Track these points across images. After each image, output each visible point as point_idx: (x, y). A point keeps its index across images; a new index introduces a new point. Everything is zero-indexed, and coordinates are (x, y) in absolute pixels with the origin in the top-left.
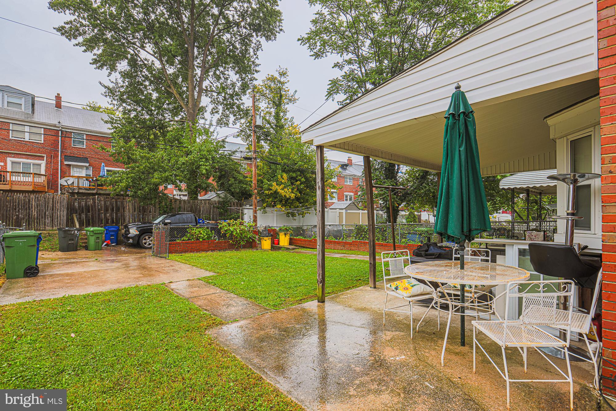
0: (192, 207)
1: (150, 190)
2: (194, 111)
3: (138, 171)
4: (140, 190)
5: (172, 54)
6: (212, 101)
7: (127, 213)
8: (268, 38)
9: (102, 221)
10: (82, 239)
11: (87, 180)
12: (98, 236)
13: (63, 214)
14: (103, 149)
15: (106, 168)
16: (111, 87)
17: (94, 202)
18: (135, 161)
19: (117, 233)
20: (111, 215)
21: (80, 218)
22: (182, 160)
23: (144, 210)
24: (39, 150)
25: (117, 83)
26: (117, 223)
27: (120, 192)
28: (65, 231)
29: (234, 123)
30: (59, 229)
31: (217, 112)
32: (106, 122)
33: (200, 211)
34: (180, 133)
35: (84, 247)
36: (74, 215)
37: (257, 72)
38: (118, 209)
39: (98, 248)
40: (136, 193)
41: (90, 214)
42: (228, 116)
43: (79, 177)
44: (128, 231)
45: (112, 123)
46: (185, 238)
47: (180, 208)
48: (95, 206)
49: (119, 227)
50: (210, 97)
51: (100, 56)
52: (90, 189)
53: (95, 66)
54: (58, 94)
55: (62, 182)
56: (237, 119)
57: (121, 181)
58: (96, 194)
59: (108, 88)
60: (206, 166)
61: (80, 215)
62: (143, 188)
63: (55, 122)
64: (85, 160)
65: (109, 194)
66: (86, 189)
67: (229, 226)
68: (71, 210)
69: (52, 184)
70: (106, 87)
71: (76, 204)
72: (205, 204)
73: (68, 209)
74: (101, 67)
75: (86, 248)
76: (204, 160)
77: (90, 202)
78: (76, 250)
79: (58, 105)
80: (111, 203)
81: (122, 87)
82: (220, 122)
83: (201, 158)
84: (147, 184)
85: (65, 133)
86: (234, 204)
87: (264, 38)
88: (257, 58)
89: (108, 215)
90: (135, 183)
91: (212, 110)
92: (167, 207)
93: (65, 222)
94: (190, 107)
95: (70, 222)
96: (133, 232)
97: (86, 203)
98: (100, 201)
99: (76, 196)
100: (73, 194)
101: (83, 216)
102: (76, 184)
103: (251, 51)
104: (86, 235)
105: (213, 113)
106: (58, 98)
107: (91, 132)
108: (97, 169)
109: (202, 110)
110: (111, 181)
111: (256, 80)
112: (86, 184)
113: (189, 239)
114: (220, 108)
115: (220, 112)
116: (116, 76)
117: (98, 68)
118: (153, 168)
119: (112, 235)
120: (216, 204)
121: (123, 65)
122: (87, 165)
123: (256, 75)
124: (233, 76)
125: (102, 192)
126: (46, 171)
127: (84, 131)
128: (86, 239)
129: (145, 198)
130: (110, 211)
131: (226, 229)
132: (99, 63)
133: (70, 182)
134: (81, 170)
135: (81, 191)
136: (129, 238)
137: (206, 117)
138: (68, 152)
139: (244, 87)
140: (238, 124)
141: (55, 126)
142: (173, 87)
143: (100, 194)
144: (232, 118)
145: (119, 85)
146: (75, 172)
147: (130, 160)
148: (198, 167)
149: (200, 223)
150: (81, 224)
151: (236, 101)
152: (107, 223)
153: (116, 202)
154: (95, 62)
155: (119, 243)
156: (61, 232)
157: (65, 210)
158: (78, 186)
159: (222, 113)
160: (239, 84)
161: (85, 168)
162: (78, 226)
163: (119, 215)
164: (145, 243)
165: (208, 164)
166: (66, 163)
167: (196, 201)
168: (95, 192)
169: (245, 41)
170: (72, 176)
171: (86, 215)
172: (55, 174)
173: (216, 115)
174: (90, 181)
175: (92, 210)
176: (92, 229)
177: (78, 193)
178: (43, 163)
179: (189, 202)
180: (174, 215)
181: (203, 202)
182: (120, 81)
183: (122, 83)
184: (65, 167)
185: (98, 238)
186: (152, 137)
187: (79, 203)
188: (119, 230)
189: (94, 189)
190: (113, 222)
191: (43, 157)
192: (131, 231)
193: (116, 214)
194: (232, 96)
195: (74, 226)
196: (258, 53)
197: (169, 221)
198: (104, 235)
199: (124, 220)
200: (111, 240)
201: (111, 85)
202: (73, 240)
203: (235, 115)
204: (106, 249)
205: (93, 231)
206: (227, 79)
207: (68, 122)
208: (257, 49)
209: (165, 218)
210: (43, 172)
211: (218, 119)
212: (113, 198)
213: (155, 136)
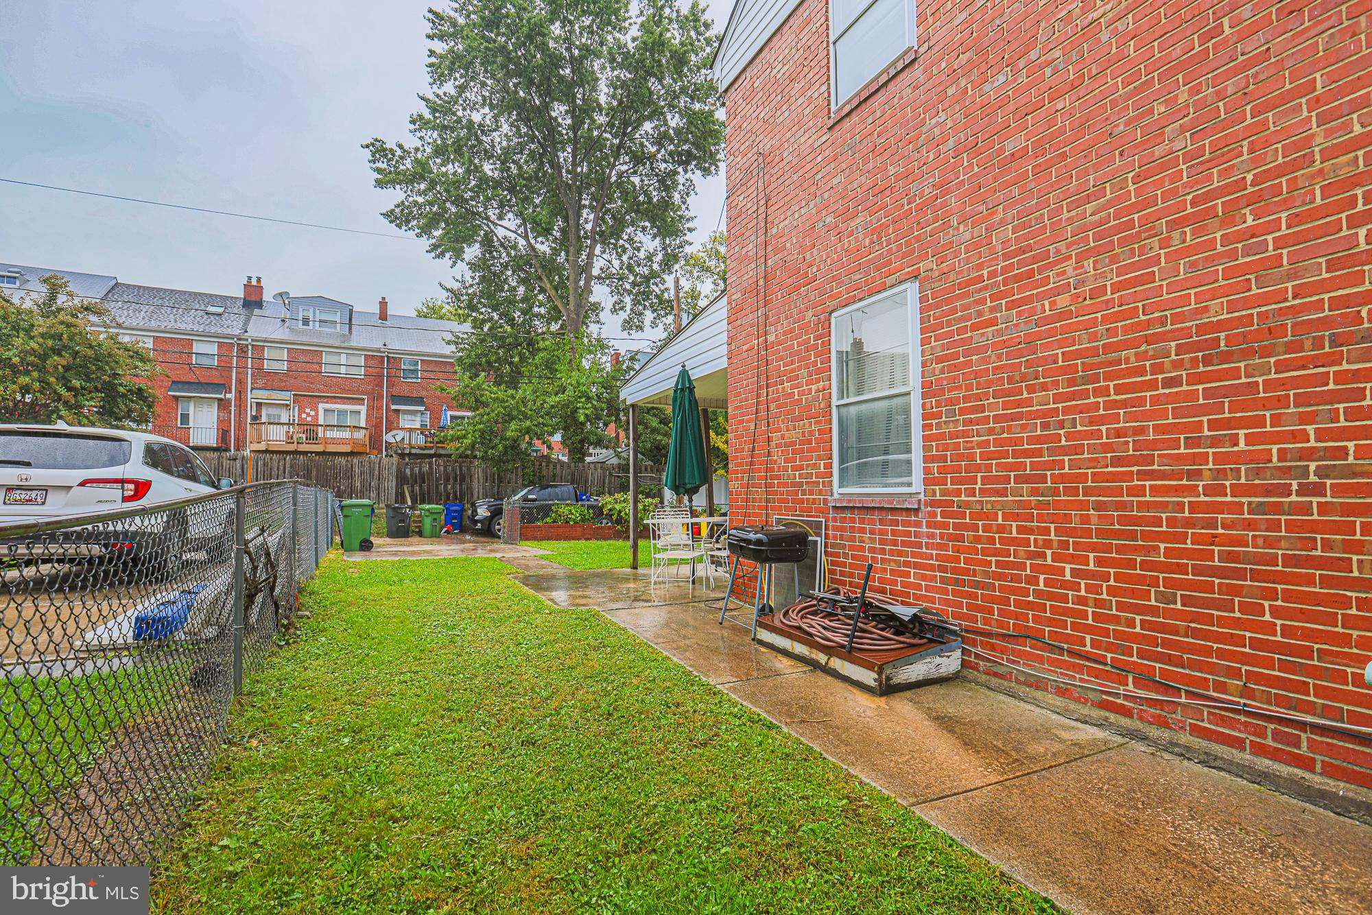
0: (573, 475)
1: (505, 448)
2: (578, 316)
3: (489, 421)
4: (493, 448)
5: (542, 228)
6: (612, 292)
7: (475, 484)
8: (706, 172)
9: (441, 496)
10: (415, 522)
11: (422, 433)
12: (435, 516)
13: (391, 485)
14: (442, 389)
15: (449, 413)
16: (455, 288)
17: (431, 468)
18: (485, 405)
19: (462, 515)
20: (453, 487)
21: (413, 491)
22: (552, 400)
23: (500, 480)
24: (358, 390)
25: (463, 282)
26: (461, 500)
27: (463, 452)
28: (395, 509)
29: (654, 324)
30: (388, 506)
31: (622, 309)
32: (449, 343)
33: (586, 481)
34: (556, 353)
35: (417, 533)
36: (405, 487)
37: (690, 230)
38: (463, 479)
39: (435, 535)
40: (486, 452)
41: (425, 486)
42: (642, 314)
43: (410, 430)
44: (475, 512)
45: (456, 343)
46: (548, 520)
47: (554, 476)
48: (432, 473)
49: (464, 505)
50: (608, 285)
51: (441, 238)
52: (426, 448)
53: (433, 254)
54: (384, 298)
55: (388, 437)
56: (658, 317)
57: (464, 437)
58: (435, 455)
59: (451, 291)
60: (586, 408)
61: (412, 486)
62: (496, 445)
63: (379, 345)
64: (419, 401)
65: (450, 456)
66: (421, 448)
67: (616, 502)
68: (401, 479)
69: (375, 441)
70: (448, 290)
71: (408, 471)
72: (596, 469)
73: (397, 478)
74: (442, 254)
75: (420, 534)
76: (583, 400)
77: (426, 468)
78: (408, 537)
79: (383, 316)
80: (453, 468)
81: (471, 286)
82: (627, 325)
83: (580, 397)
84: (502, 439)
85: (392, 360)
86: (646, 469)
87: (698, 173)
88: (687, 208)
89: (449, 487)
90: (485, 438)
91: (614, 306)
92: (534, 475)
93: (394, 496)
94: (572, 309)
95: (400, 497)
96: (483, 512)
97: (420, 469)
98: (439, 466)
99: (407, 459)
100: (402, 455)
101: (417, 488)
102: (407, 441)
103: (677, 196)
104: (420, 516)
105: (616, 310)
106: (383, 304)
107: (428, 356)
108: (436, 417)
109: (596, 307)
110: (452, 436)
111: (691, 244)
112: (420, 440)
113: (554, 522)
114: (628, 300)
115: (628, 308)
116: (462, 267)
117: (438, 257)
118: (508, 415)
119: (455, 518)
120: (614, 469)
121: (472, 252)
122: (422, 408)
123: (689, 237)
124: (649, 243)
125: (442, 452)
126: (367, 421)
127: (419, 355)
128: (420, 522)
129: (499, 461)
130: (451, 481)
131: (609, 507)
132: (437, 250)
133: (399, 438)
134: (413, 418)
135: (413, 451)
136: (476, 522)
137: (602, 320)
138: (396, 391)
139: (670, 260)
140: (661, 326)
141: (380, 352)
142: (545, 279)
143: (439, 456)
144: (649, 316)
145: (467, 285)
146: (406, 422)
147: (479, 403)
148: (575, 410)
149: (583, 500)
150: (414, 500)
151: (654, 287)
152: (448, 499)
153: (461, 467)
154: (434, 247)
155: (463, 530)
156: (390, 510)
157: (394, 479)
158: (410, 444)
159: (631, 310)
160: (660, 257)
161: (419, 415)
162: (410, 503)
163: (464, 486)
164: (499, 530)
165: (590, 405)
166: (393, 407)
167: (580, 465)
168: (432, 452)
169: (666, 182)
170: (402, 429)
171: (421, 486)
172: (378, 426)
173: (621, 312)
174: (426, 436)
175: (428, 479)
176: (428, 507)
177: (410, 454)
178: (363, 409)
179: (569, 467)
180: (543, 487)
181: (592, 466)
182: (468, 275)
183: (470, 280)
184: (392, 413)
185: (435, 519)
186: (516, 359)
187: (412, 470)
188: (463, 510)
189: (431, 448)
190: (456, 498)
191: (363, 399)
192: (479, 511)
193: (461, 485)
194: (647, 279)
195: (404, 501)
196: (689, 200)
197: (534, 497)
198: (443, 517)
199: (472, 495)
200: (452, 524)
201: (456, 286)
202: (403, 521)
203: (654, 311)
204: (445, 537)
205: (428, 510)
206: (638, 249)
207: (397, 343)
208: (688, 194)
209: (529, 492)
210: (363, 424)
211: (625, 320)
212: (456, 462)
213: (521, 359)
